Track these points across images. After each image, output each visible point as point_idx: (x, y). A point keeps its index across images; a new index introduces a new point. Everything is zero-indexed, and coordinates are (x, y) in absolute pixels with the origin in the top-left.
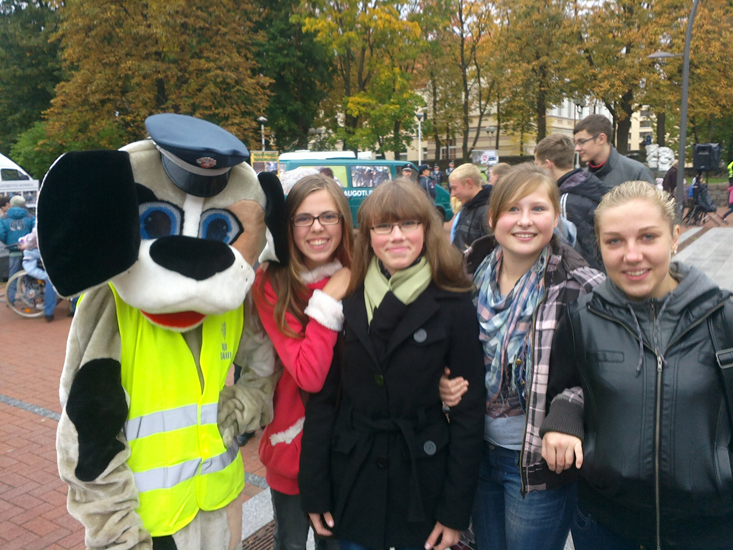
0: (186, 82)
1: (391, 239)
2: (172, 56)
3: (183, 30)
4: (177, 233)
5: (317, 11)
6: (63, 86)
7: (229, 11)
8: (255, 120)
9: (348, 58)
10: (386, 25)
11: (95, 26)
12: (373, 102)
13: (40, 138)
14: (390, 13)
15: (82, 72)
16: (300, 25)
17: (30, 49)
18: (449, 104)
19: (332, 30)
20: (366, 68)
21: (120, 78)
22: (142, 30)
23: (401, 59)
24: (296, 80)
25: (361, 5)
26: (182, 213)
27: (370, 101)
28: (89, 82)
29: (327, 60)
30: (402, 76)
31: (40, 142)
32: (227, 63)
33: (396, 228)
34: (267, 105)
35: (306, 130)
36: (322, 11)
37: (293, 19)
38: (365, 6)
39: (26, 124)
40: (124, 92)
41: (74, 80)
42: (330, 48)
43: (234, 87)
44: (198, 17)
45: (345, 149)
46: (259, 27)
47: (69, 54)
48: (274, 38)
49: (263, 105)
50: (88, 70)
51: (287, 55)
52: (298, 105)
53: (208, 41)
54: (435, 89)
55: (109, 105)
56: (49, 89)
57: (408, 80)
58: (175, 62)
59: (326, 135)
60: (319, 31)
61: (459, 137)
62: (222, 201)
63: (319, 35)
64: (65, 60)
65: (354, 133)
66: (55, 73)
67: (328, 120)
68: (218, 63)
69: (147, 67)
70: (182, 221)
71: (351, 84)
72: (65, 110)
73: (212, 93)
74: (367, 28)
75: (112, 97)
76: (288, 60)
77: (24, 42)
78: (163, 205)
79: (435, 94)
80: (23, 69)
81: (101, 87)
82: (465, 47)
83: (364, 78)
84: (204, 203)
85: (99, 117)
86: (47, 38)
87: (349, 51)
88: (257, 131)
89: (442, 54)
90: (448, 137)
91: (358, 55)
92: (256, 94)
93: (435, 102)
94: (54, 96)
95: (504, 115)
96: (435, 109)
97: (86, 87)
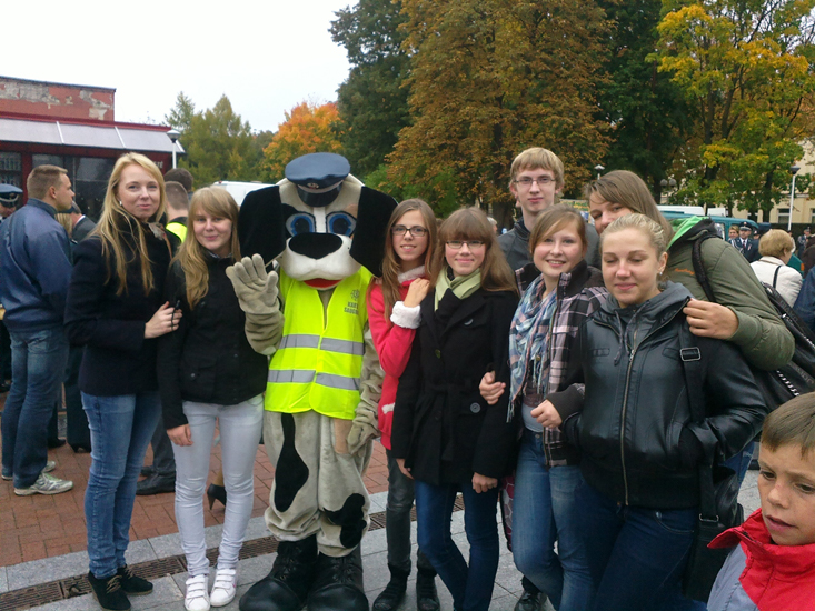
0: (522, 128)
1: (461, 252)
2: (512, 102)
3: (524, 73)
4: (313, 232)
6: (406, 131)
8: (591, 168)
11: (440, 72)
12: (736, 151)
13: (381, 180)
15: (424, 117)
16: (656, 64)
19: (692, 69)
20: (733, 112)
21: (458, 123)
22: (484, 75)
24: (647, 125)
26: (314, 217)
27: (733, 150)
28: (429, 127)
31: (381, 184)
32: (565, 108)
33: (465, 245)
34: (605, 153)
37: (649, 59)
40: (461, 137)
41: (416, 125)
42: (689, 88)
43: (571, 133)
44: (541, 60)
46: (607, 68)
47: (415, 99)
48: (627, 79)
49: (601, 152)
50: (430, 115)
51: (640, 98)
52: (646, 153)
56: (395, 133)
58: (514, 107)
60: (677, 71)
63: (677, 74)
68: (557, 108)
69: (484, 112)
70: (315, 223)
71: (713, 131)
72: (406, 155)
73: (547, 139)
75: (449, 142)
76: (640, 103)
77: (381, 88)
78: (302, 215)
81: (439, 132)
83: (729, 123)
85: (435, 161)
86: (400, 84)
92: (595, 140)
94: (398, 140)
97: (426, 132)
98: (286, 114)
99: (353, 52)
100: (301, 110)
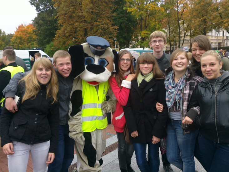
0: (93, 29)
1: (145, 67)
2: (89, 21)
3: (92, 13)
4: (93, 64)
5: (132, 5)
6: (58, 31)
7: (105, 7)
8: (113, 39)
9: (141, 19)
10: (153, 9)
11: (67, 13)
12: (149, 33)
13: (52, 46)
14: (155, 5)
15: (64, 27)
16: (126, 10)
17: (49, 21)
18: (174, 32)
19: (136, 11)
20: (147, 22)
21: (74, 28)
22: (80, 14)
23: (158, 19)
24: (125, 27)
25: (145, 3)
26: (94, 59)
27: (148, 32)
28: (65, 30)
29: (135, 20)
30: (158, 24)
31: (52, 48)
32: (105, 23)
33: (146, 64)
34: (116, 35)
35: (129, 42)
36: (133, 5)
37: (124, 8)
38: (147, 3)
39: (48, 42)
40: (75, 32)
41: (61, 29)
42: (136, 16)
43: (107, 30)
44: (96, 9)
45: (140, 47)
46: (114, 11)
47: (60, 21)
48: (119, 14)
49: (115, 35)
50: (65, 26)
51: (123, 19)
52: (126, 35)
53: (99, 16)
54: (169, 28)
55: (71, 36)
56: (54, 32)
57: (160, 25)
58: (90, 23)
59: (135, 44)
60: (132, 12)
61: (178, 43)
62: (103, 57)
63: (132, 13)
64: (59, 24)
65: (143, 43)
66: (56, 27)
67: (135, 39)
68: (102, 23)
69: (82, 25)
70: (94, 61)
71: (142, 27)
72: (59, 38)
73: (100, 32)
74: (147, 10)
75: (72, 34)
76: (123, 21)
77: (48, 19)
78: (90, 58)
79: (169, 29)
80: (47, 27)
81: (69, 31)
82: (179, 14)
83: (146, 25)
84: (99, 57)
85: (68, 40)
86: (54, 17)
87: (141, 17)
88: (113, 43)
89: (171, 17)
90: (174, 43)
91: (144, 18)
92: (113, 32)
93: (169, 32)
94: (56, 34)
95: (192, 36)
96: (169, 34)
97: (65, 31)
98: (16, 28)
99: (38, 8)
100: (21, 27)
